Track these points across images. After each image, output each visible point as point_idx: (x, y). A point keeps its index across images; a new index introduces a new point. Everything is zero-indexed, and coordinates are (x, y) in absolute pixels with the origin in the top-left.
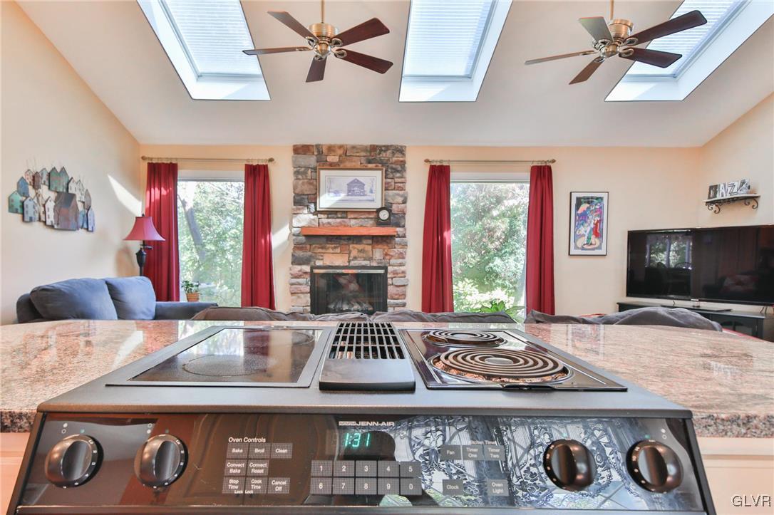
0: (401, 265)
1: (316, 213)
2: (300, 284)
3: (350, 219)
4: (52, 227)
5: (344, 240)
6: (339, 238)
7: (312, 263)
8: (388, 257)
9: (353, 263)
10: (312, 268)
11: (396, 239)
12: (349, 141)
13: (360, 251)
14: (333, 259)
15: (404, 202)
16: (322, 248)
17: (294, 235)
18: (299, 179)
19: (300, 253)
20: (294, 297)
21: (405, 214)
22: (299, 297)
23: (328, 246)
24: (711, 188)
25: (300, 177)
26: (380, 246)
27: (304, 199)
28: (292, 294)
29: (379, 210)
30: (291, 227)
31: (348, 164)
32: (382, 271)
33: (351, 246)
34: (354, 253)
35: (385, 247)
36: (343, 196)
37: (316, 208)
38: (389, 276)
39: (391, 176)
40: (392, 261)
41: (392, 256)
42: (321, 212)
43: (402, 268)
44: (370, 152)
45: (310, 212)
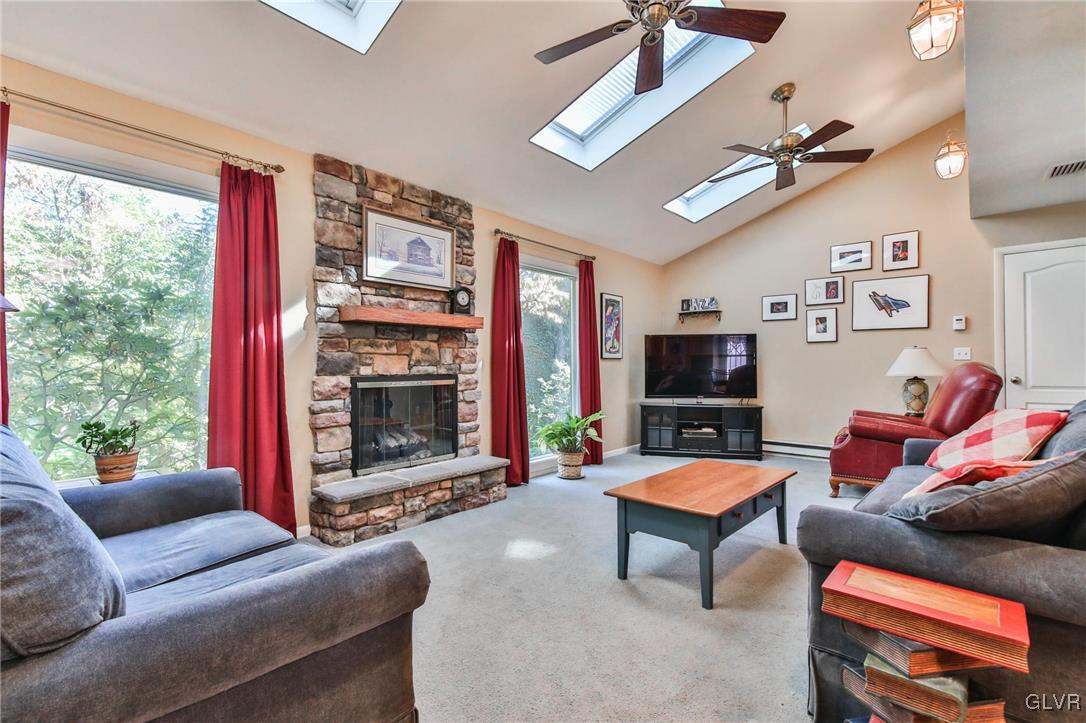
0: (473, 372)
1: (360, 283)
2: (333, 410)
3: (408, 299)
5: (402, 332)
6: (394, 327)
7: (354, 372)
8: (458, 361)
9: (415, 370)
10: (354, 381)
11: (466, 334)
12: (408, 178)
13: (426, 351)
14: (386, 363)
15: (473, 282)
16: (371, 345)
17: (321, 320)
18: (328, 219)
19: (333, 354)
20: (324, 435)
22: (331, 434)
23: (380, 341)
24: (683, 301)
25: (330, 215)
26: (449, 344)
27: (329, 257)
28: (319, 429)
30: (317, 304)
31: (405, 212)
32: (452, 382)
33: (413, 342)
34: (417, 354)
35: (455, 346)
36: (401, 261)
37: (360, 275)
38: (459, 388)
39: (458, 243)
40: (463, 367)
41: (463, 359)
42: (369, 284)
43: (474, 377)
44: (433, 201)
45: (347, 281)
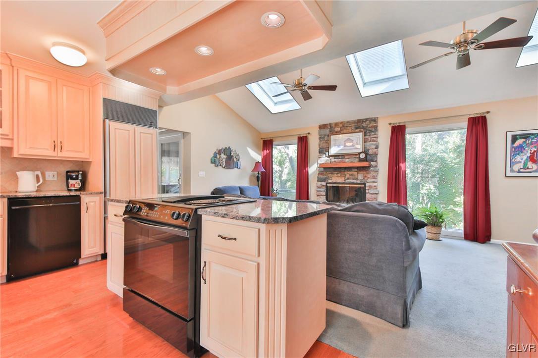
0: (374, 182)
1: (329, 156)
2: (321, 191)
3: (346, 158)
4: (224, 167)
5: (343, 169)
6: (340, 168)
7: (327, 181)
8: (366, 178)
9: (347, 181)
10: (327, 184)
11: (371, 168)
12: (346, 119)
13: (350, 175)
14: (337, 179)
15: (377, 148)
16: (331, 174)
17: (319, 168)
19: (321, 176)
20: (318, 197)
21: (377, 154)
22: (320, 197)
23: (334, 173)
25: (322, 140)
26: (362, 172)
27: (323, 150)
28: (318, 195)
29: (359, 154)
30: (318, 164)
31: (345, 131)
32: (363, 186)
33: (346, 172)
34: (348, 176)
35: (365, 173)
36: (342, 147)
37: (329, 154)
38: (367, 188)
39: (369, 134)
40: (368, 180)
41: (369, 177)
42: (331, 156)
43: (375, 184)
44: (357, 123)
45: (326, 156)
